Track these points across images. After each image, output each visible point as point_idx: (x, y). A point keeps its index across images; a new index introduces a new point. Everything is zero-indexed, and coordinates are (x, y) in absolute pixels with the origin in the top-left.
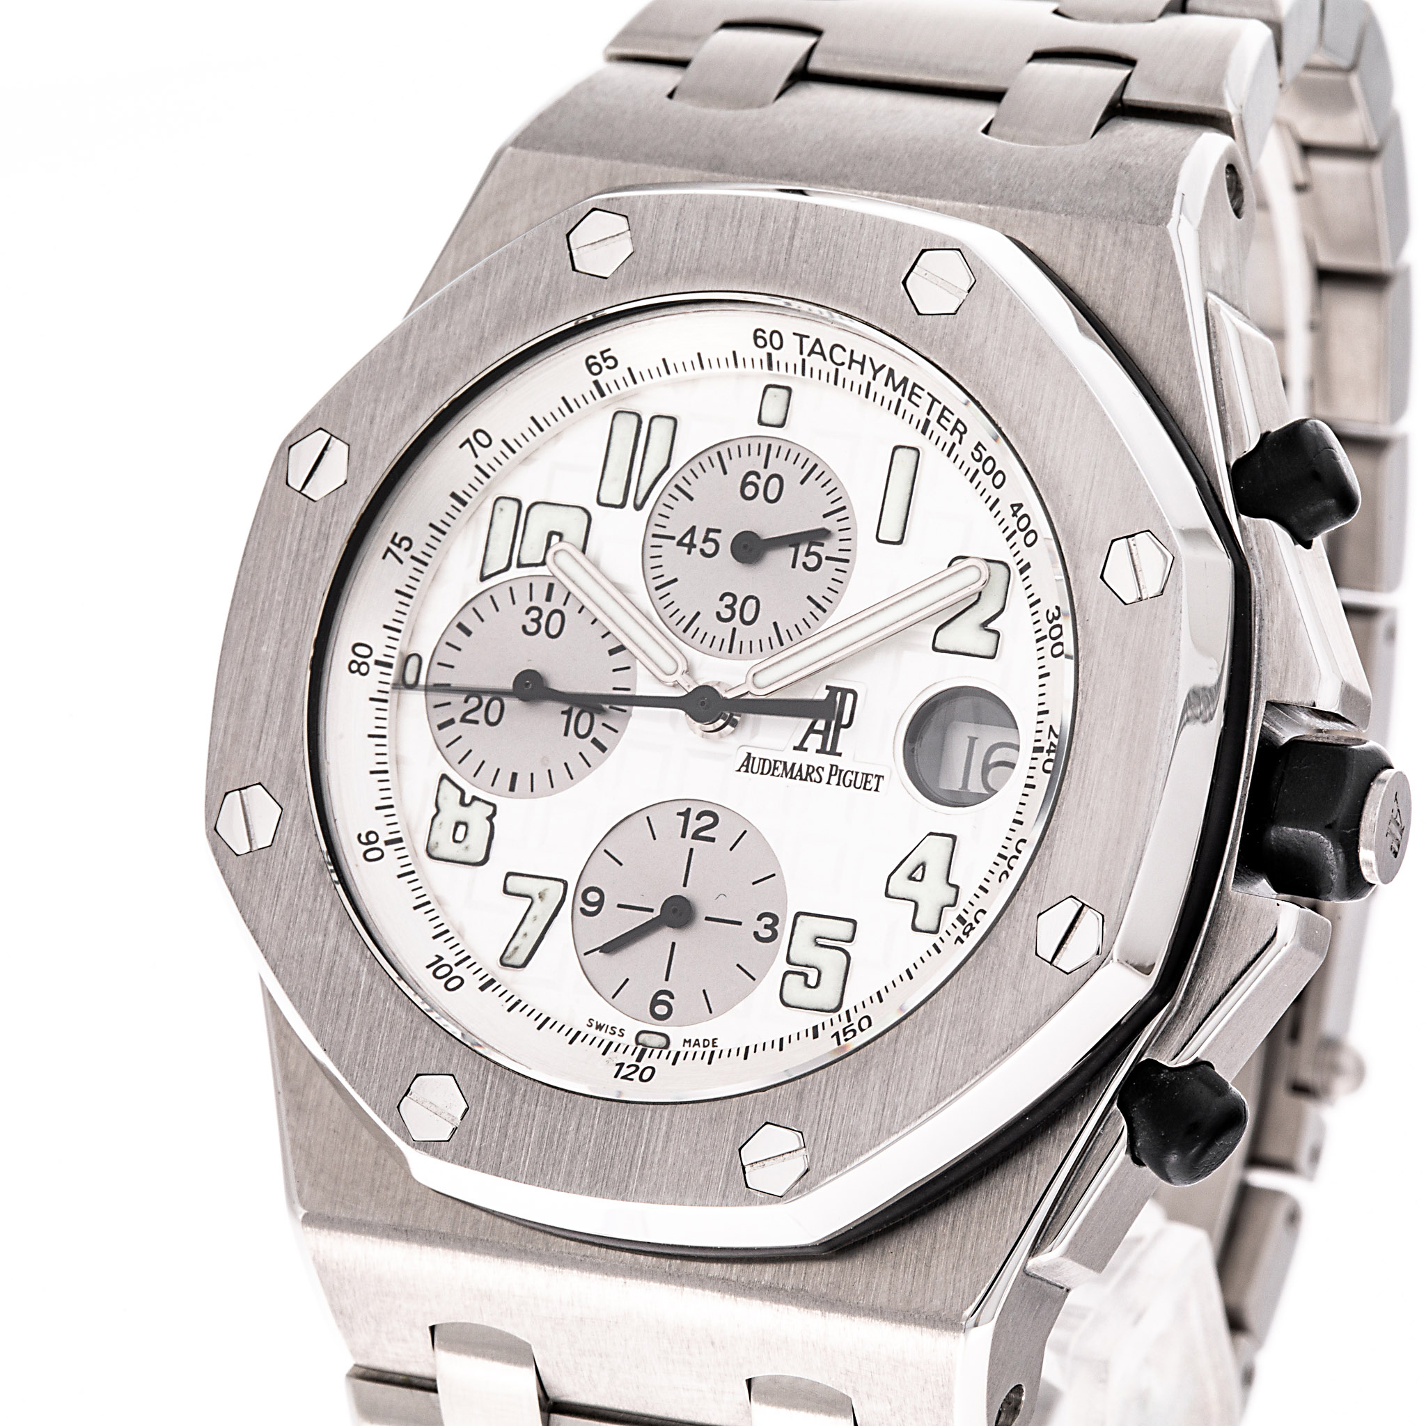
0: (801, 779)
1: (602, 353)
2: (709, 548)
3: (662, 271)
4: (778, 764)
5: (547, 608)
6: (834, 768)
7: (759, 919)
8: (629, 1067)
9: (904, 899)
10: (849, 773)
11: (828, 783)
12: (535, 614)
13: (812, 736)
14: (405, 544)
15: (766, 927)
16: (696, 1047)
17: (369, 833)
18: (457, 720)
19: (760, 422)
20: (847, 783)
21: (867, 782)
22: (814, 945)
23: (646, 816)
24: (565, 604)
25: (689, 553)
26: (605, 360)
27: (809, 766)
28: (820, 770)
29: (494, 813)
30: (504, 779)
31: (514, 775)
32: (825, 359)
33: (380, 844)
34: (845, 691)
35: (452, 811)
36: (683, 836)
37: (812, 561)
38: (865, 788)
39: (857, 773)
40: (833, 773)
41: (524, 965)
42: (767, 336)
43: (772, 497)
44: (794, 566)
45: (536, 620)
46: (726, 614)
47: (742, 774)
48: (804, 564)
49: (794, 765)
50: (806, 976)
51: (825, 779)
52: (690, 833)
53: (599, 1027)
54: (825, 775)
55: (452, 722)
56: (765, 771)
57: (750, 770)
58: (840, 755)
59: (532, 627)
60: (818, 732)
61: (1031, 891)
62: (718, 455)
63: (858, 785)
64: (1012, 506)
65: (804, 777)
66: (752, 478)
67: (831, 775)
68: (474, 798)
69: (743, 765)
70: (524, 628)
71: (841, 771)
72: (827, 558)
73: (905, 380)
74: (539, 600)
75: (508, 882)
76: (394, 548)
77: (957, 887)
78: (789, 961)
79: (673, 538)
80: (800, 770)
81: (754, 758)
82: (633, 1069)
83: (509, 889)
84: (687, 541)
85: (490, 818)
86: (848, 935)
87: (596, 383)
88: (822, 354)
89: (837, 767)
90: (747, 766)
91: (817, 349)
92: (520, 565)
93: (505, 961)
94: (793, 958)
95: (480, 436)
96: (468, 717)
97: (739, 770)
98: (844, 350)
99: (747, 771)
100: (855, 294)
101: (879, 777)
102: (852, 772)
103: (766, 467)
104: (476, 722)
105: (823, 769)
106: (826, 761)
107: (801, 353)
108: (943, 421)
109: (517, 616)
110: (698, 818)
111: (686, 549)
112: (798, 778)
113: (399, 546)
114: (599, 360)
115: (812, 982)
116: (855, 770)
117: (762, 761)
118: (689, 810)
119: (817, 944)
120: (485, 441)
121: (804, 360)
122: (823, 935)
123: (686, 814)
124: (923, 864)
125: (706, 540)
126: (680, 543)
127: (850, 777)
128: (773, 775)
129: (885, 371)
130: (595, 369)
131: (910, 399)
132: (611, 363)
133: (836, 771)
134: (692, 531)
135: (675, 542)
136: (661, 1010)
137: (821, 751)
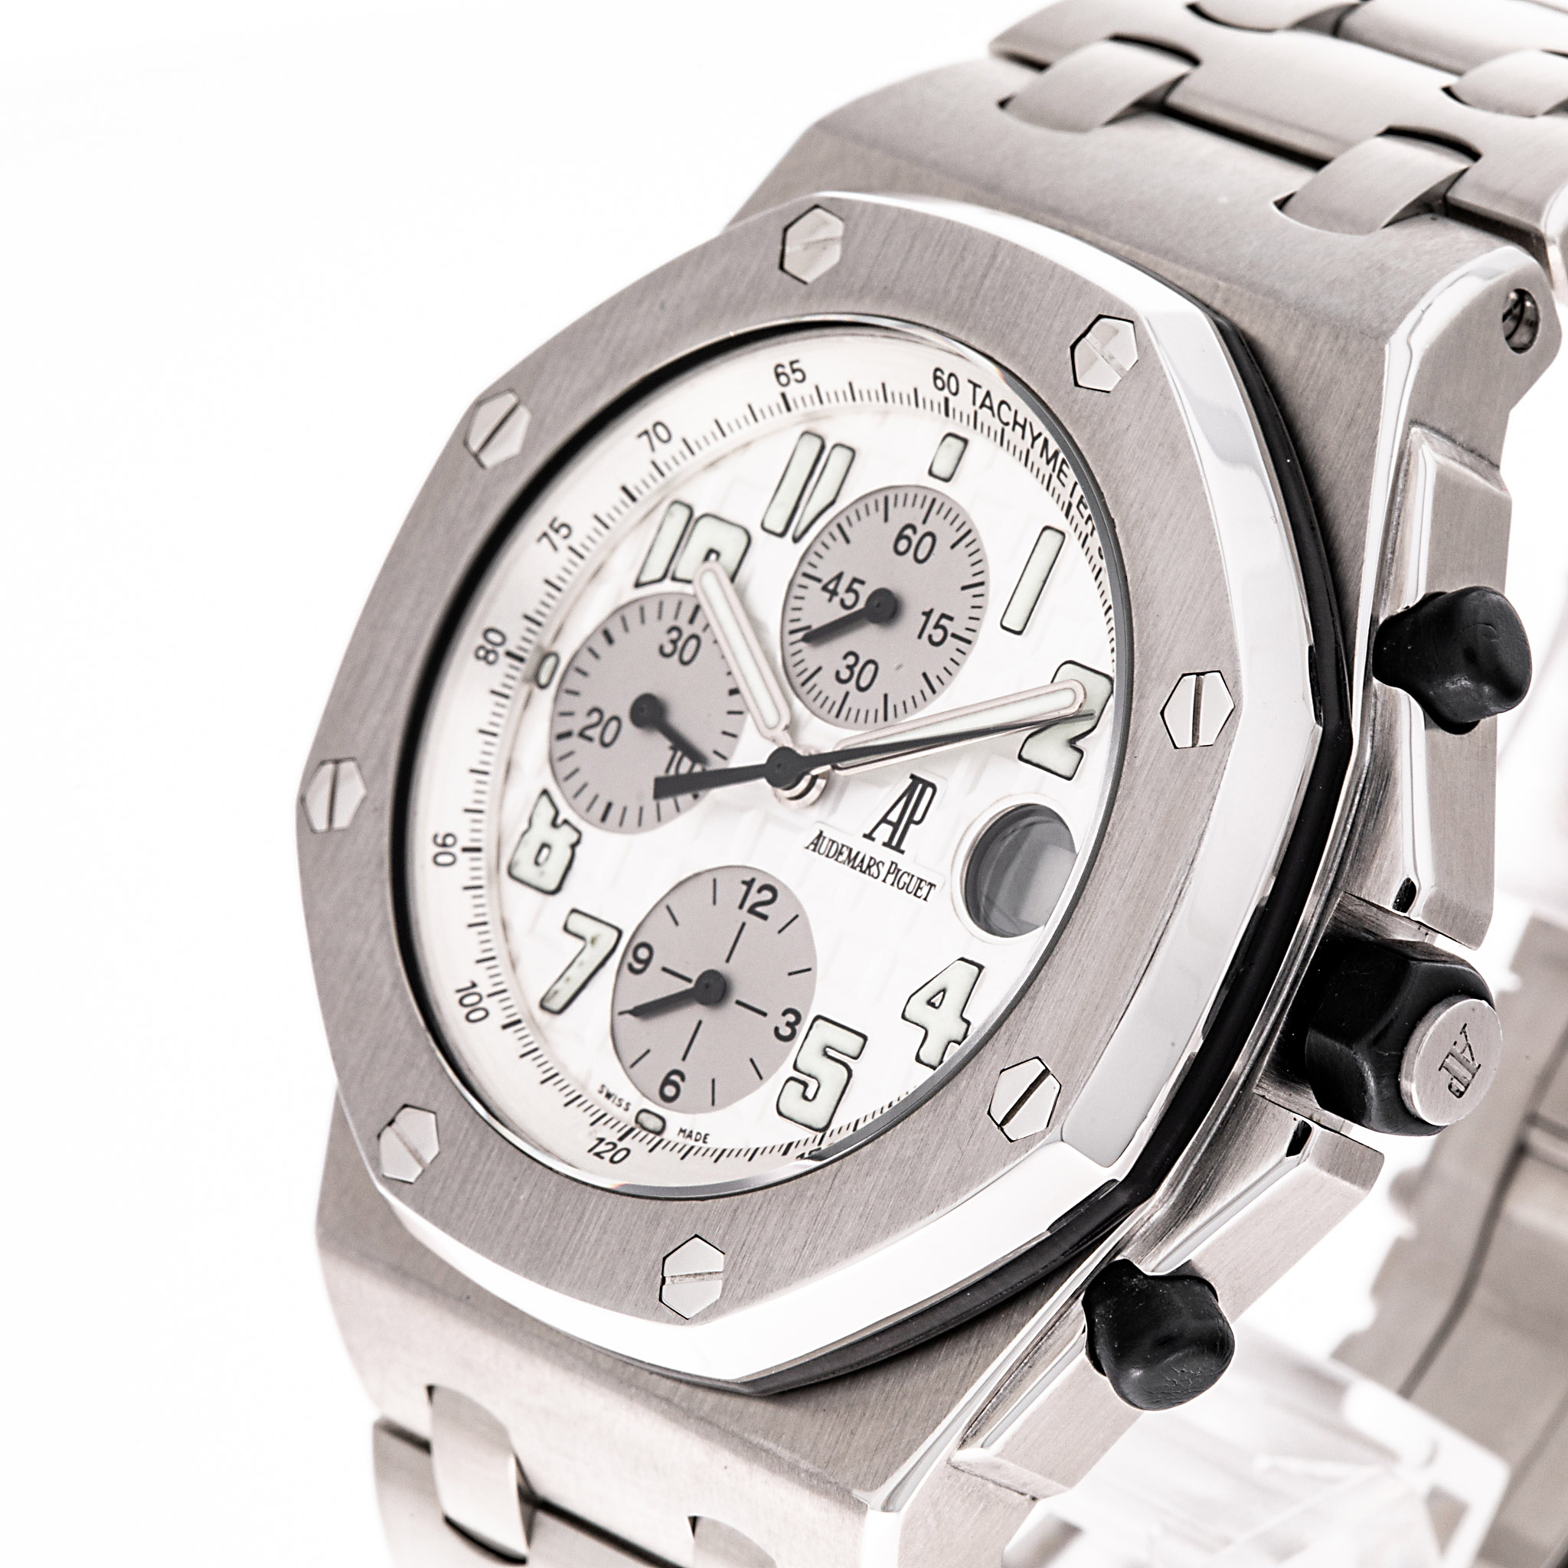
0: (861, 871)
1: (792, 363)
2: (849, 599)
3: (857, 287)
4: (845, 849)
5: (687, 631)
6: (894, 866)
7: (785, 1014)
8: (608, 1144)
9: (917, 1024)
10: (906, 875)
11: (884, 881)
12: (674, 635)
13: (884, 826)
14: (564, 531)
15: (788, 1024)
16: (689, 1139)
17: (448, 835)
18: (576, 733)
19: (931, 473)
20: (901, 885)
21: (920, 888)
22: (821, 1053)
23: (713, 878)
24: (704, 631)
25: (830, 600)
26: (794, 371)
27: (871, 858)
28: (881, 865)
29: (578, 842)
30: (599, 809)
31: (610, 806)
32: (993, 415)
33: (456, 850)
34: (927, 784)
35: (542, 830)
36: (741, 907)
37: (938, 635)
38: (915, 895)
39: (913, 876)
40: (892, 871)
41: (560, 1011)
42: (945, 378)
43: (921, 556)
44: (920, 636)
45: (674, 642)
46: (845, 674)
47: (809, 852)
48: (930, 637)
49: (858, 853)
50: (805, 1085)
51: (882, 877)
52: (747, 905)
53: (609, 1096)
54: (884, 870)
55: (570, 734)
56: (831, 855)
57: (817, 849)
58: (902, 852)
59: (668, 649)
60: (890, 823)
61: (1002, 1042)
62: (885, 500)
63: (910, 890)
65: (864, 869)
66: (909, 532)
67: (889, 873)
68: (566, 822)
69: (812, 843)
70: (661, 647)
71: (899, 870)
72: (954, 635)
73: (1056, 454)
74: (682, 622)
75: (570, 918)
76: (551, 533)
77: (968, 1023)
78: (795, 1067)
79: (819, 580)
80: (862, 861)
81: (824, 838)
82: (611, 1147)
83: (570, 927)
84: (831, 587)
85: (573, 846)
86: (854, 1052)
87: (783, 396)
88: (991, 408)
89: (896, 865)
90: (816, 845)
91: (987, 402)
92: (674, 579)
93: (545, 1003)
94: (799, 1064)
95: (660, 429)
96: (586, 733)
97: (807, 848)
98: (1010, 408)
99: (814, 850)
100: (1023, 350)
101: (932, 885)
102: (909, 874)
103: (924, 522)
104: (590, 739)
105: (883, 864)
106: (889, 855)
107: (974, 403)
108: (1081, 507)
109: (657, 633)
110: (760, 891)
112: (858, 869)
113: (557, 531)
114: (788, 370)
115: (810, 1094)
116: (912, 873)
117: (831, 843)
118: (753, 880)
119: (825, 1054)
120: (665, 436)
121: (976, 413)
122: (833, 1046)
123: (749, 884)
124: (944, 991)
125: (849, 590)
126: (825, 588)
127: (906, 879)
128: (836, 860)
129: (1041, 441)
130: (783, 379)
131: (1058, 476)
132: (799, 376)
133: (895, 869)
134: (839, 577)
135: (820, 586)
136: (670, 1091)
137: (887, 844)
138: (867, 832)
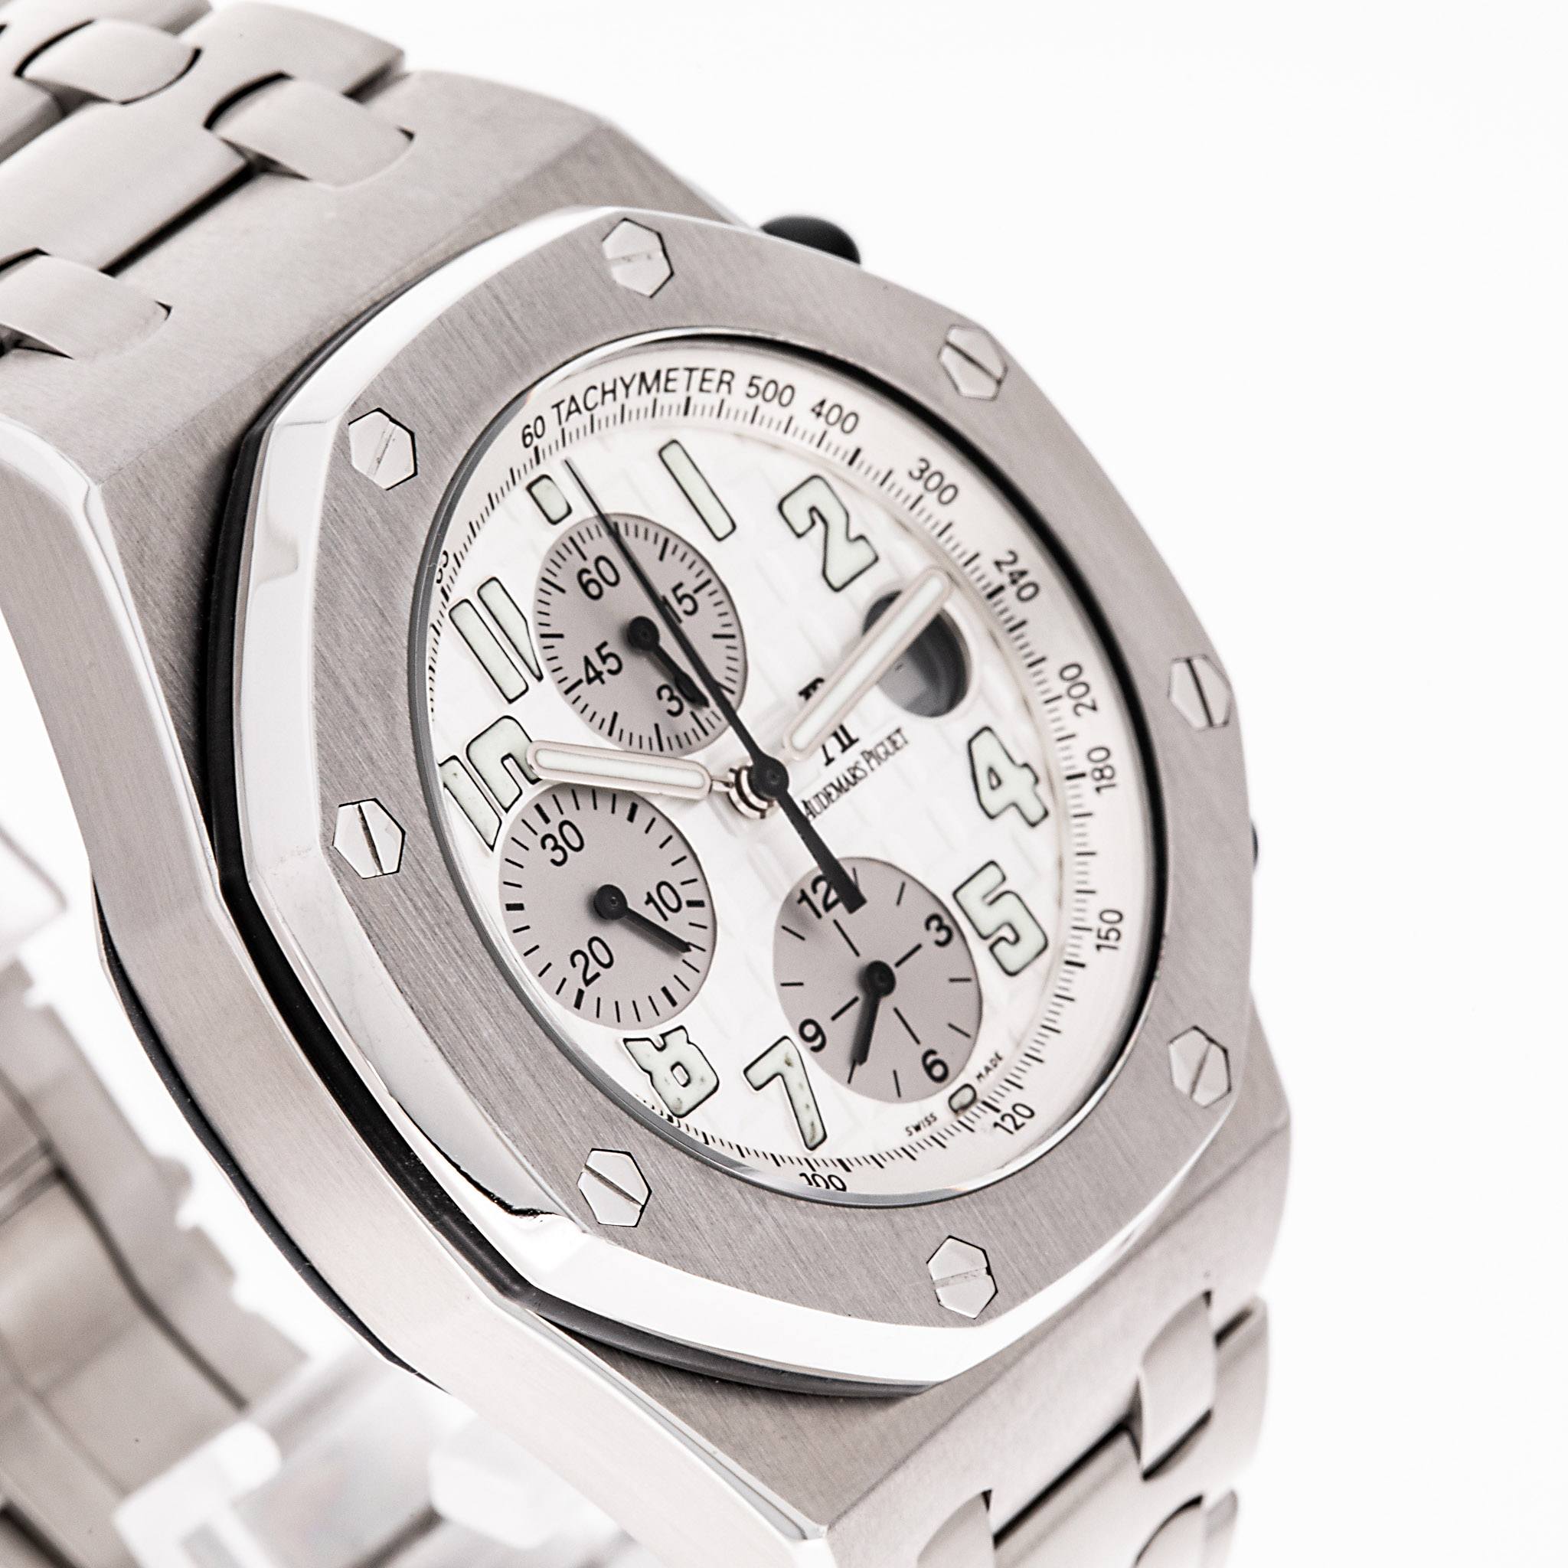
2: (612, 664)
4: (828, 789)
5: (553, 829)
6: (865, 754)
7: (928, 928)
9: (1005, 809)
10: (878, 748)
11: (872, 769)
12: (550, 843)
13: (827, 743)
15: (938, 929)
16: (991, 1072)
18: (583, 987)
19: (552, 523)
20: (884, 756)
21: (894, 742)
22: (987, 908)
23: (781, 928)
24: (562, 813)
25: (603, 682)
27: (849, 770)
29: (685, 1035)
30: (662, 1001)
31: (664, 990)
32: (582, 413)
34: (811, 686)
35: (660, 1063)
36: (819, 916)
37: (688, 604)
39: (882, 742)
41: (825, 1137)
42: (532, 430)
43: (613, 579)
44: (680, 621)
45: (556, 847)
46: (676, 705)
48: (685, 612)
49: (838, 779)
50: (1004, 938)
51: (867, 769)
52: (820, 908)
53: (918, 1128)
54: (863, 765)
55: (581, 993)
57: (816, 813)
58: (857, 740)
59: (558, 855)
62: (545, 581)
63: (892, 751)
64: (813, 410)
65: (854, 782)
66: (585, 577)
67: (868, 762)
68: (663, 1036)
70: (553, 861)
72: (696, 591)
73: (658, 374)
74: (543, 829)
75: (751, 1078)
77: (1026, 765)
78: (985, 938)
79: (580, 682)
80: (846, 779)
81: (809, 802)
82: (1009, 1119)
83: (755, 1084)
84: (592, 674)
85: (688, 1042)
86: (999, 877)
87: (442, 590)
90: (812, 812)
91: (573, 407)
92: (507, 810)
93: (811, 1145)
94: (985, 932)
96: (589, 976)
98: (596, 388)
101: (898, 731)
102: (879, 745)
103: (585, 558)
104: (597, 975)
107: (560, 423)
108: (706, 386)
109: (540, 858)
110: (815, 891)
111: (597, 682)
112: (851, 786)
115: (1013, 937)
116: (879, 742)
117: (817, 798)
118: (803, 891)
119: (988, 905)
121: (563, 430)
122: (985, 894)
123: (804, 897)
124: (990, 769)
125: (604, 659)
126: (590, 681)
127: (881, 750)
128: (833, 801)
129: (637, 379)
131: (666, 390)
132: (445, 559)
133: (869, 755)
134: (587, 662)
135: (585, 684)
136: (938, 1071)
137: (845, 748)
138: (824, 760)
